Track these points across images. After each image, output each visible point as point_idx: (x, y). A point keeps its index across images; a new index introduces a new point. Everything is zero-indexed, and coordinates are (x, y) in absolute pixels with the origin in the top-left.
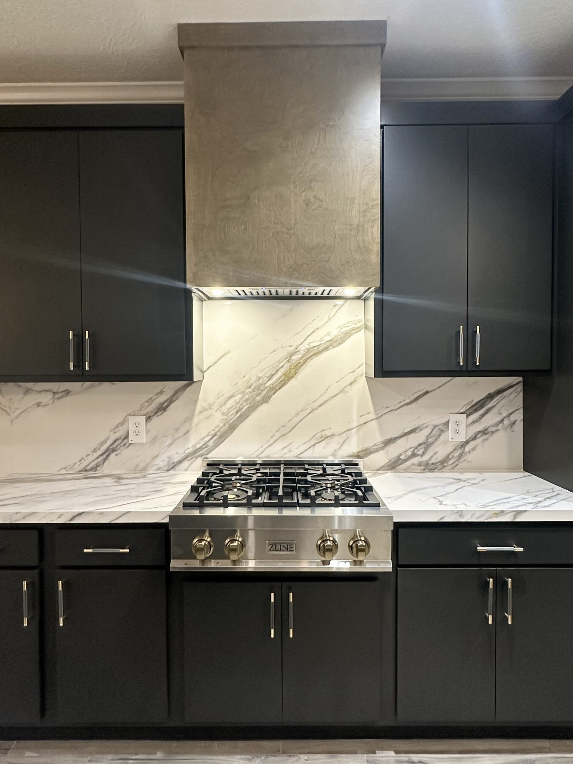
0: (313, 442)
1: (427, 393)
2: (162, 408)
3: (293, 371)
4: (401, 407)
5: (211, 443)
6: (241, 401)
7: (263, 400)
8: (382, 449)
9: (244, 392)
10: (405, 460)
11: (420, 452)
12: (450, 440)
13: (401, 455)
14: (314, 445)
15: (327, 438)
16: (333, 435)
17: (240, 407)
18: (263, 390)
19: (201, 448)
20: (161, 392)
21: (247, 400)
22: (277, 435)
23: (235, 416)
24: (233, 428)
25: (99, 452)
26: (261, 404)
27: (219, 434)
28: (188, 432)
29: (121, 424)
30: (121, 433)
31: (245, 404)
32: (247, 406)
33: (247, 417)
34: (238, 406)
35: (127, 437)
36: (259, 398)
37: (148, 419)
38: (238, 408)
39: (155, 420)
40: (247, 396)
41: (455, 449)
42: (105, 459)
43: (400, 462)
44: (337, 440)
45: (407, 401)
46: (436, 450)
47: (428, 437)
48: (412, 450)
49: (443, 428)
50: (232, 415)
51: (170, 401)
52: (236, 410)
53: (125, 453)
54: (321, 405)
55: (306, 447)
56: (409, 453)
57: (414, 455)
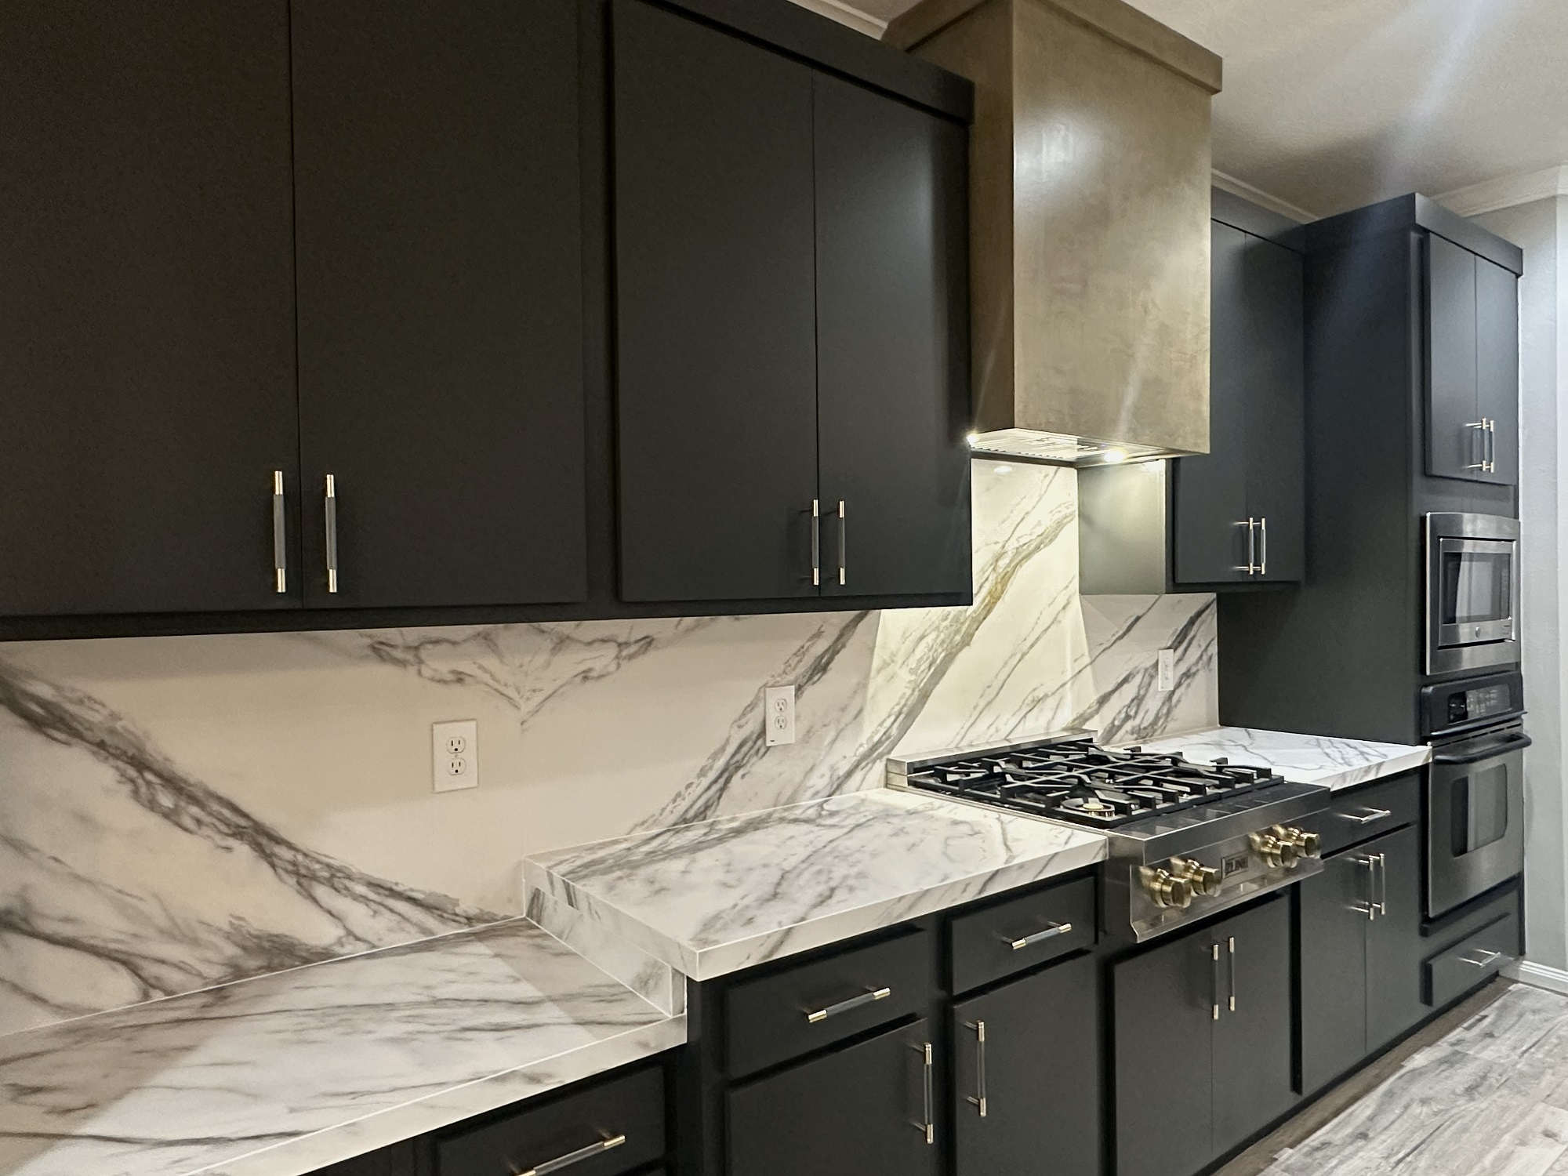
0: (1025, 709)
1: (1138, 619)
2: (821, 667)
3: (999, 587)
4: (1115, 642)
5: (894, 731)
6: (935, 646)
7: (964, 641)
8: (1097, 711)
9: (938, 628)
10: (1120, 727)
11: (1132, 713)
12: (1160, 690)
13: (1114, 719)
14: (1025, 716)
15: (1039, 701)
16: (1046, 696)
17: (933, 656)
18: (963, 624)
19: (879, 743)
20: (819, 634)
21: (943, 642)
22: (982, 704)
23: (927, 674)
24: (924, 696)
25: (712, 775)
26: (961, 649)
27: (905, 710)
28: (860, 711)
29: (752, 706)
30: (751, 726)
31: (940, 650)
32: (943, 654)
33: (944, 674)
34: (931, 654)
35: (763, 733)
36: (958, 638)
37: (799, 689)
38: (931, 659)
39: (810, 691)
40: (942, 636)
41: (1163, 704)
42: (722, 789)
43: (1114, 730)
44: (1051, 702)
45: (1121, 632)
46: (1147, 708)
47: (1140, 687)
48: (1125, 710)
49: (1152, 672)
50: (923, 672)
51: (833, 651)
52: (928, 662)
53: (760, 767)
54: (1032, 646)
55: (1015, 720)
56: (1123, 715)
57: (1128, 717)
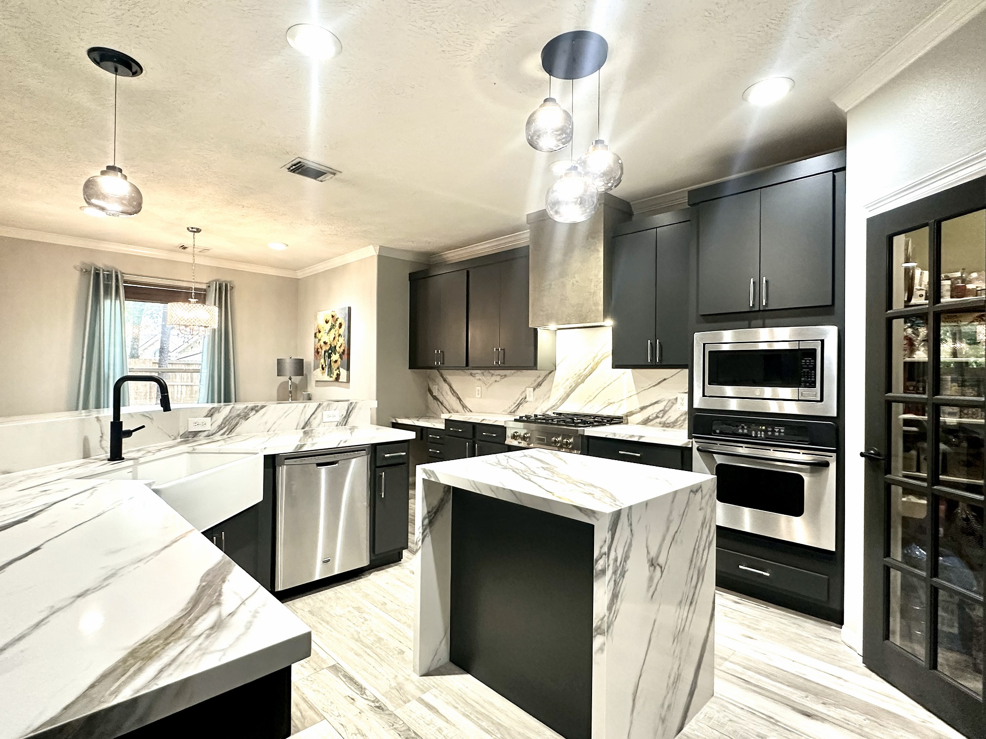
0: (605, 405)
2: (539, 385)
3: (595, 366)
4: (650, 388)
5: (558, 404)
6: (572, 382)
7: (582, 382)
8: (640, 412)
9: (573, 377)
10: (652, 420)
11: (661, 416)
12: (678, 409)
13: (649, 416)
14: (605, 407)
15: (612, 403)
16: (614, 402)
17: (571, 385)
18: (581, 376)
19: (554, 406)
20: (539, 377)
21: (574, 381)
22: (588, 401)
23: (569, 390)
24: (568, 395)
25: (516, 405)
26: (581, 384)
27: (562, 398)
28: (549, 397)
29: (523, 392)
30: (523, 396)
32: (574, 385)
33: (574, 390)
35: (526, 398)
36: (579, 381)
37: (534, 389)
39: (537, 389)
40: (574, 380)
41: (681, 415)
42: (518, 408)
43: (649, 420)
44: (616, 405)
45: (654, 384)
46: (669, 415)
47: (665, 407)
48: (656, 414)
49: (674, 402)
51: (543, 381)
52: (570, 387)
53: (525, 405)
54: (608, 385)
55: (601, 408)
56: (654, 416)
57: (657, 417)
